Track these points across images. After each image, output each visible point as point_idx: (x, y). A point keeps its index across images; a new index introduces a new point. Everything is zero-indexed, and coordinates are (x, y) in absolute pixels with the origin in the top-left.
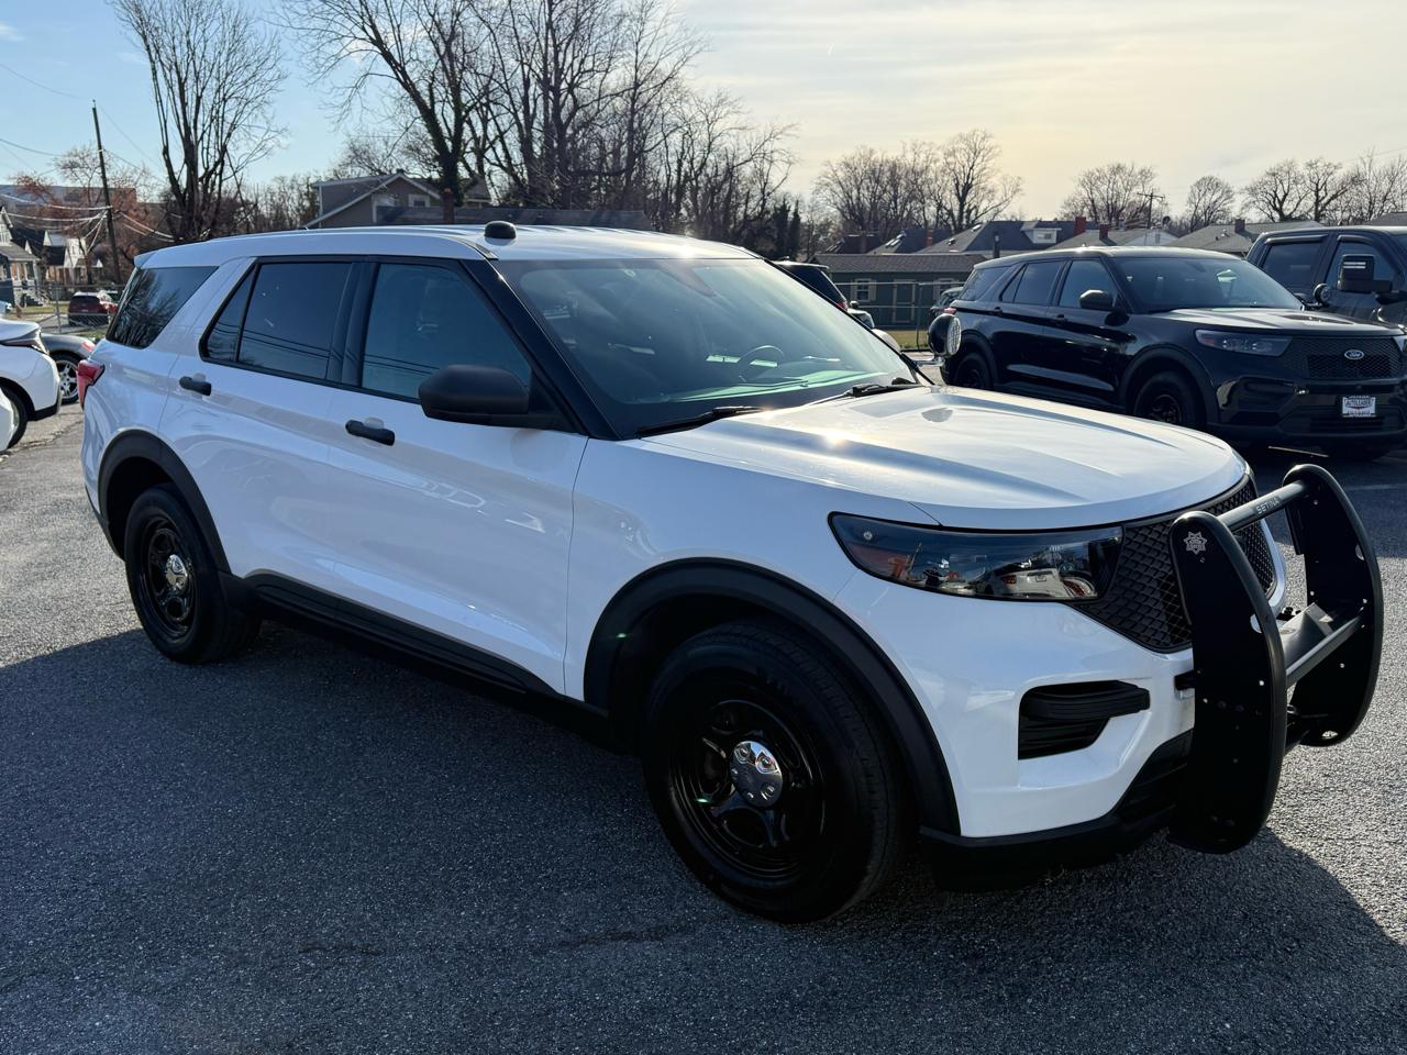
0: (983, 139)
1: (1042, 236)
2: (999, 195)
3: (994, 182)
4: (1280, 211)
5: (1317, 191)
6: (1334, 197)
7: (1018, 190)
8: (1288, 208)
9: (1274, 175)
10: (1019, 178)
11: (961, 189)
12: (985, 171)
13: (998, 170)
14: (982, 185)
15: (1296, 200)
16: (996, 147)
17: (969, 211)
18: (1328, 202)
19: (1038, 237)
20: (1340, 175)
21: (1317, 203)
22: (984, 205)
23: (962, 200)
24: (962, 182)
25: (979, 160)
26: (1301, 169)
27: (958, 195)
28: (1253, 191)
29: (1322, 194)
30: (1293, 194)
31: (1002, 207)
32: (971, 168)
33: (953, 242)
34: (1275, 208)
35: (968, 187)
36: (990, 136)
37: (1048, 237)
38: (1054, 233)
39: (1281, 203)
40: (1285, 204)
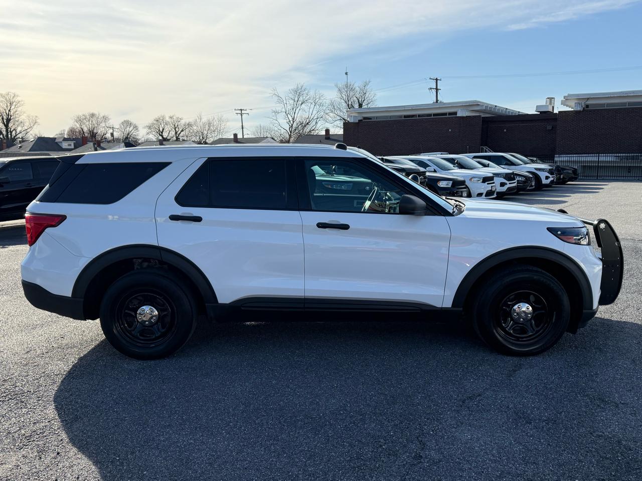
0: (14, 97)
1: (67, 145)
2: (27, 124)
3: (23, 118)
4: (162, 136)
5: (175, 128)
6: (182, 131)
7: (36, 122)
8: (165, 135)
9: (157, 121)
10: (36, 117)
11: (5, 121)
12: (17, 113)
13: (24, 113)
14: (17, 119)
15: (168, 132)
16: (22, 101)
17: (11, 132)
18: (180, 133)
19: (65, 145)
20: (183, 122)
21: (176, 133)
22: (19, 129)
23: (7, 126)
24: (5, 117)
25: (13, 107)
26: (167, 119)
27: (4, 123)
28: (150, 127)
29: (177, 129)
30: (166, 129)
31: (29, 130)
32: (9, 111)
33: (20, 147)
34: (160, 135)
35: (8, 120)
36: (18, 96)
37: (70, 145)
38: (72, 143)
39: (162, 133)
40: (164, 133)
